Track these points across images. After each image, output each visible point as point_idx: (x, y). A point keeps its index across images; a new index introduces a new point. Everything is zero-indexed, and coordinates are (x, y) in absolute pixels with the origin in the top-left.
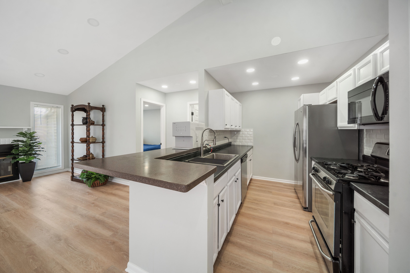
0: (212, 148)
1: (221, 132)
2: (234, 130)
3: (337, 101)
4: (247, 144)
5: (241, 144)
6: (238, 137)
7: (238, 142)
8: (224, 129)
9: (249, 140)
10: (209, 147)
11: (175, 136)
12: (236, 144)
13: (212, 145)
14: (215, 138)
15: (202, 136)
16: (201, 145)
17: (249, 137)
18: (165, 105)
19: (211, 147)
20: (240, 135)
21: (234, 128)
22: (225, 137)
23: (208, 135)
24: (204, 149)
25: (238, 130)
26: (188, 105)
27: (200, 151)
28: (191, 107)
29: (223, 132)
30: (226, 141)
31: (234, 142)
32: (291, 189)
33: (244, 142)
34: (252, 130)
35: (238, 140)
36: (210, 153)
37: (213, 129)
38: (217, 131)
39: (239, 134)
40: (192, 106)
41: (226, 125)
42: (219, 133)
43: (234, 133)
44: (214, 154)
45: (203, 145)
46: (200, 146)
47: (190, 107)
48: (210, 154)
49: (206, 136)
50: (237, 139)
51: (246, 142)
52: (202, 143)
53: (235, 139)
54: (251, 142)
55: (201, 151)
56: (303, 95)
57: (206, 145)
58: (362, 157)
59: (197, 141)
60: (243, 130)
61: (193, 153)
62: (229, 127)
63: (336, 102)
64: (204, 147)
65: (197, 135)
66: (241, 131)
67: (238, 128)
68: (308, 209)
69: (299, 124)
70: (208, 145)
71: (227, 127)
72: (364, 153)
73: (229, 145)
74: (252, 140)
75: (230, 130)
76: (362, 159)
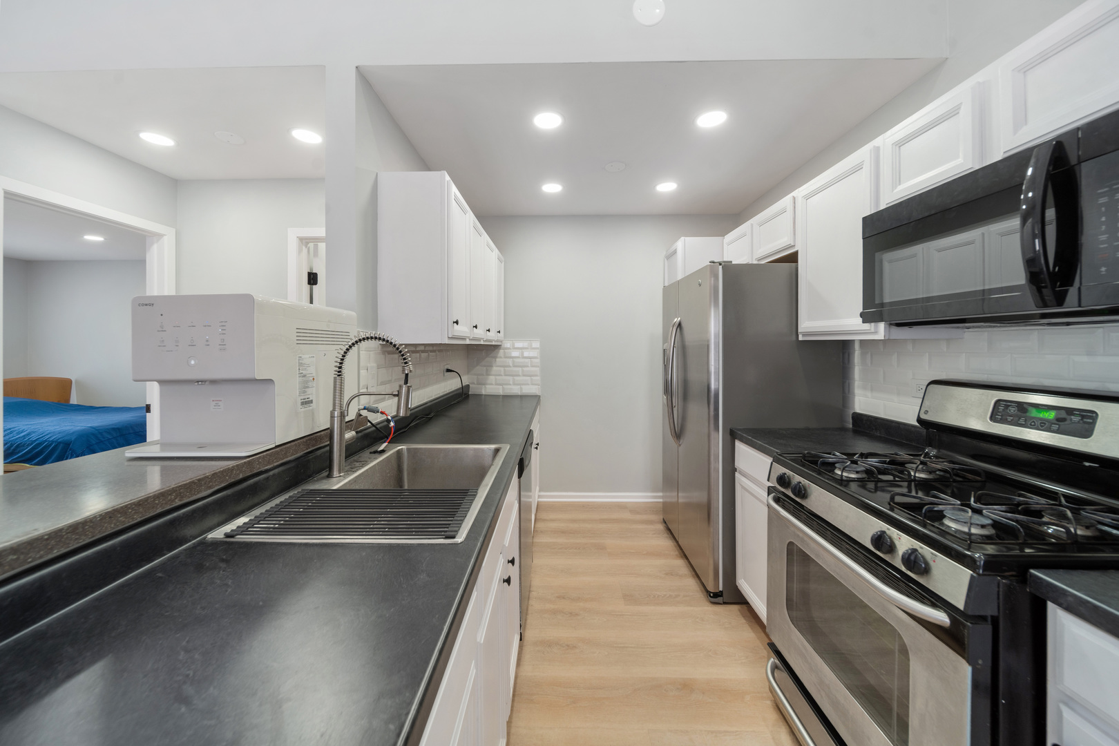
0: (392, 424)
1: (431, 351)
2: (482, 343)
3: (796, 254)
4: (521, 388)
5: (501, 392)
6: (492, 366)
7: (492, 384)
8: (447, 341)
9: (529, 378)
10: (376, 418)
11: (161, 382)
12: (484, 393)
13: (390, 408)
14: (406, 382)
15: (340, 373)
16: (332, 417)
17: (528, 366)
18: (174, 230)
19: (388, 421)
20: (498, 360)
21: (481, 336)
22: (448, 370)
23: (373, 364)
24: (350, 435)
25: (494, 343)
26: (293, 245)
27: (328, 448)
28: (305, 250)
29: (439, 351)
30: (450, 385)
31: (479, 384)
32: (652, 522)
33: (511, 383)
34: (536, 344)
35: (492, 379)
36: (382, 448)
37: (397, 340)
38: (415, 348)
39: (496, 357)
40: (311, 245)
41: (457, 322)
42: (423, 355)
43: (479, 353)
44: (403, 447)
45: (342, 415)
46: (322, 423)
47: (300, 251)
48: (383, 451)
49: (363, 372)
50: (488, 374)
51: (518, 385)
52: (337, 408)
53: (482, 375)
54: (533, 384)
55: (331, 445)
56: (682, 238)
57: (364, 413)
58: (851, 421)
59: (306, 403)
60: (507, 344)
61: (276, 471)
62: (464, 332)
63: (793, 258)
64: (349, 425)
65: (311, 371)
66: (502, 346)
67: (492, 337)
68: (721, 596)
69: (683, 325)
70: (374, 411)
71: (462, 330)
72: (854, 408)
73: (462, 396)
74: (536, 376)
75: (468, 342)
76: (851, 426)
